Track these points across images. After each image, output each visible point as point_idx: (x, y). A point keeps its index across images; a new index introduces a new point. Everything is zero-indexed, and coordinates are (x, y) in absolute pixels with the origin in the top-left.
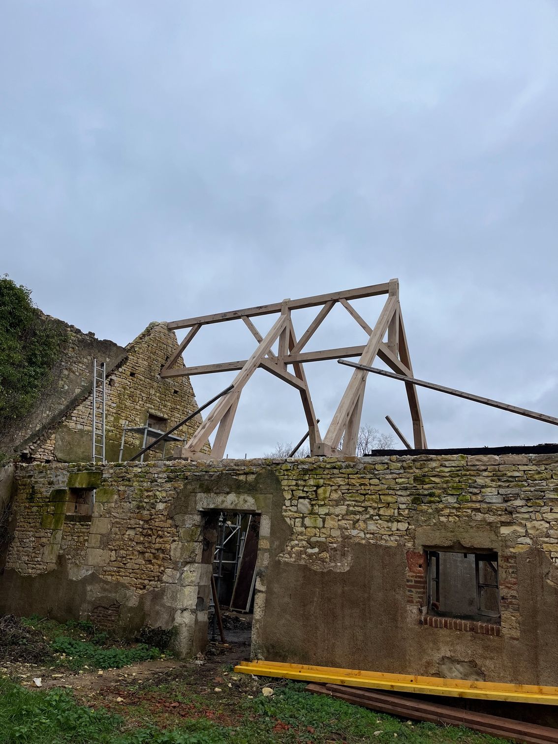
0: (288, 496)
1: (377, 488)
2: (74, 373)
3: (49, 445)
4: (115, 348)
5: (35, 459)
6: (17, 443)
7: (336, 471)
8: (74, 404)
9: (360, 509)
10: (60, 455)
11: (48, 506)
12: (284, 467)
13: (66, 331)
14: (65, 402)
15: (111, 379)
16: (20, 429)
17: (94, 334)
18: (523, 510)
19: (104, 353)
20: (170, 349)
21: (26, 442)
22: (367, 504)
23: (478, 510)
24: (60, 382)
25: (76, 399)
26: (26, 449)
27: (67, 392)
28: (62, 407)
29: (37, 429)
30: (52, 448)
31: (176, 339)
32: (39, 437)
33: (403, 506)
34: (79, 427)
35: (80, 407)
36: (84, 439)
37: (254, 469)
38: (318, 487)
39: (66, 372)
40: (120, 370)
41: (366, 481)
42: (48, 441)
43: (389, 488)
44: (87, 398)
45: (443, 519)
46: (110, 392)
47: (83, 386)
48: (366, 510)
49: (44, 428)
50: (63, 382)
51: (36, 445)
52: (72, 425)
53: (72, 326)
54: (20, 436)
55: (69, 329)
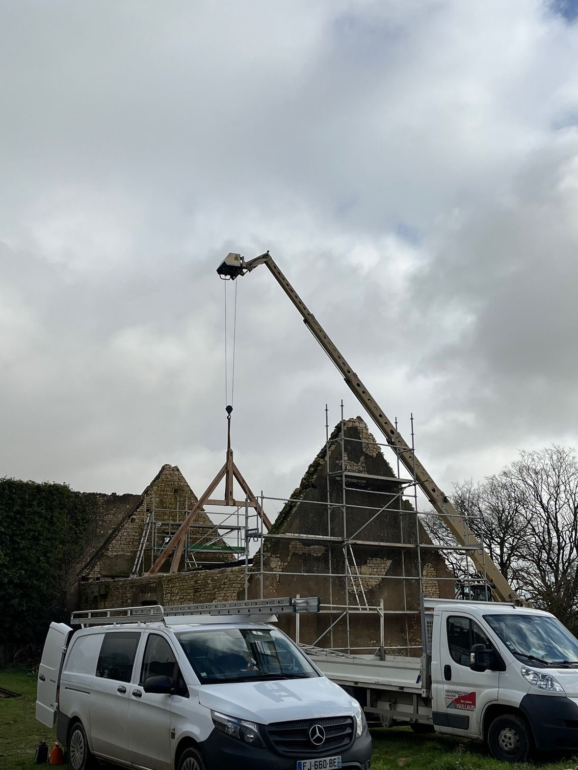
0: (165, 593)
1: (186, 587)
2: (106, 522)
3: (97, 569)
4: (132, 497)
5: (90, 578)
6: (78, 571)
7: (176, 580)
8: (109, 540)
9: (182, 597)
10: (104, 573)
11: (92, 605)
12: (163, 579)
13: (96, 498)
14: (103, 541)
15: (132, 519)
16: (78, 563)
17: (115, 493)
18: (217, 593)
19: (125, 503)
20: (176, 483)
21: (83, 569)
22: (184, 594)
23: (208, 594)
24: (98, 530)
25: (109, 538)
26: (83, 573)
27: (102, 535)
28: (102, 544)
29: (88, 560)
30: (98, 570)
31: (181, 474)
32: (90, 565)
33: (192, 594)
34: (115, 554)
35: (114, 542)
36: (119, 560)
37: (155, 580)
38: (172, 587)
39: (101, 523)
40: (138, 510)
41: (183, 584)
42: (96, 567)
43: (189, 587)
44: (117, 535)
45: (201, 599)
46: (132, 526)
47: (113, 528)
48: (184, 597)
49: (92, 559)
50: (99, 530)
51: (89, 570)
52: (110, 554)
53: (100, 494)
54: (79, 567)
55: (98, 496)
